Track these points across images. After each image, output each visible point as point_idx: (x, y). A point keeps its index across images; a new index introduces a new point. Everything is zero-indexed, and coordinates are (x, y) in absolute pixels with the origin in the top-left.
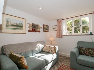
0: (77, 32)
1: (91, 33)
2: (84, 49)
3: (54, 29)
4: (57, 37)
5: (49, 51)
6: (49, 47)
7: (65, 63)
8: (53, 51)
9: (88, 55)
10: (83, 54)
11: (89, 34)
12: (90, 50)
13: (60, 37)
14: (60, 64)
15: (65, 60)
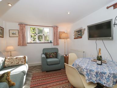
0: (40, 41)
1: (51, 41)
2: (49, 54)
3: (13, 34)
4: (18, 45)
5: (17, 63)
6: (16, 58)
7: (35, 71)
8: (23, 62)
9: (52, 58)
10: (49, 58)
11: (50, 42)
12: (53, 54)
13: (24, 45)
14: (31, 74)
15: (33, 69)
